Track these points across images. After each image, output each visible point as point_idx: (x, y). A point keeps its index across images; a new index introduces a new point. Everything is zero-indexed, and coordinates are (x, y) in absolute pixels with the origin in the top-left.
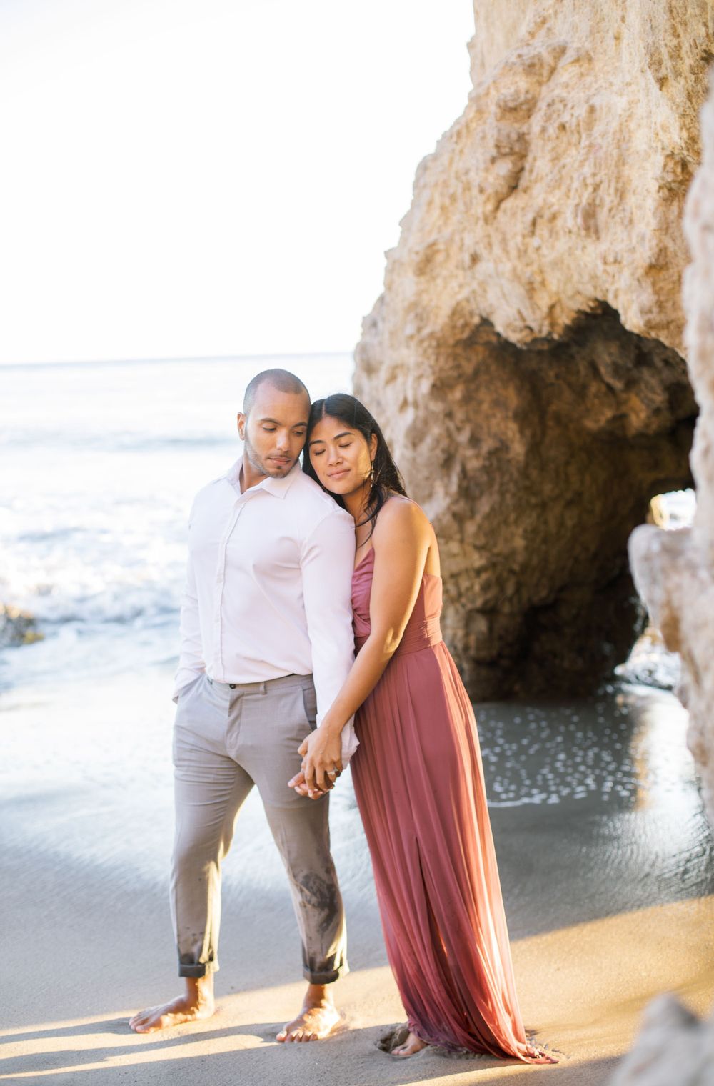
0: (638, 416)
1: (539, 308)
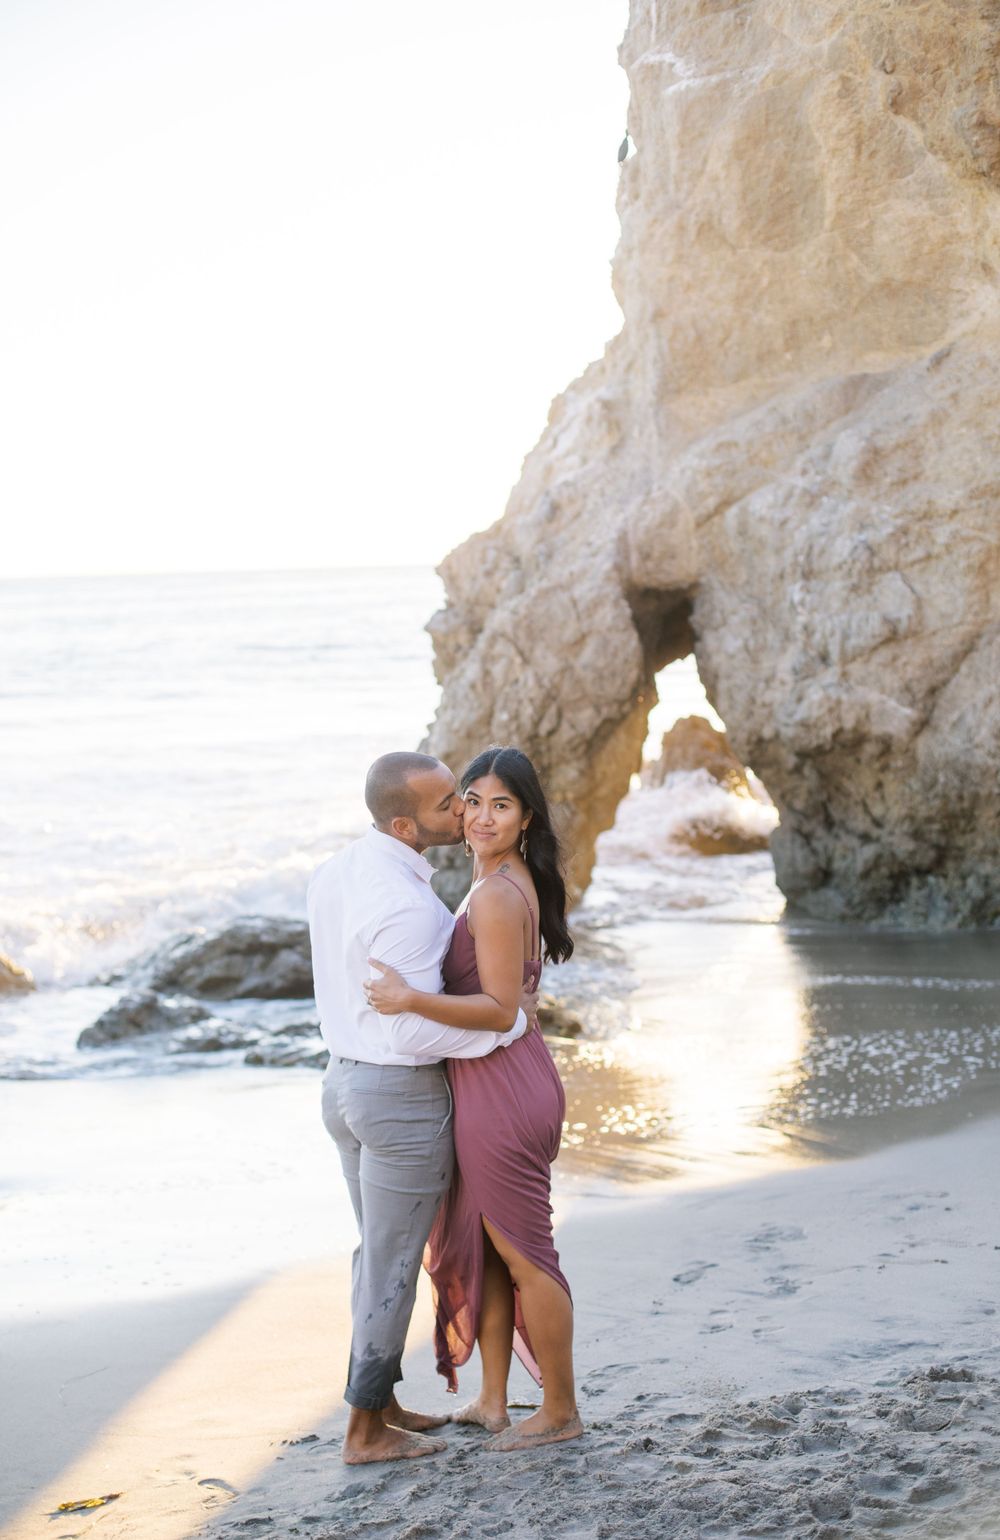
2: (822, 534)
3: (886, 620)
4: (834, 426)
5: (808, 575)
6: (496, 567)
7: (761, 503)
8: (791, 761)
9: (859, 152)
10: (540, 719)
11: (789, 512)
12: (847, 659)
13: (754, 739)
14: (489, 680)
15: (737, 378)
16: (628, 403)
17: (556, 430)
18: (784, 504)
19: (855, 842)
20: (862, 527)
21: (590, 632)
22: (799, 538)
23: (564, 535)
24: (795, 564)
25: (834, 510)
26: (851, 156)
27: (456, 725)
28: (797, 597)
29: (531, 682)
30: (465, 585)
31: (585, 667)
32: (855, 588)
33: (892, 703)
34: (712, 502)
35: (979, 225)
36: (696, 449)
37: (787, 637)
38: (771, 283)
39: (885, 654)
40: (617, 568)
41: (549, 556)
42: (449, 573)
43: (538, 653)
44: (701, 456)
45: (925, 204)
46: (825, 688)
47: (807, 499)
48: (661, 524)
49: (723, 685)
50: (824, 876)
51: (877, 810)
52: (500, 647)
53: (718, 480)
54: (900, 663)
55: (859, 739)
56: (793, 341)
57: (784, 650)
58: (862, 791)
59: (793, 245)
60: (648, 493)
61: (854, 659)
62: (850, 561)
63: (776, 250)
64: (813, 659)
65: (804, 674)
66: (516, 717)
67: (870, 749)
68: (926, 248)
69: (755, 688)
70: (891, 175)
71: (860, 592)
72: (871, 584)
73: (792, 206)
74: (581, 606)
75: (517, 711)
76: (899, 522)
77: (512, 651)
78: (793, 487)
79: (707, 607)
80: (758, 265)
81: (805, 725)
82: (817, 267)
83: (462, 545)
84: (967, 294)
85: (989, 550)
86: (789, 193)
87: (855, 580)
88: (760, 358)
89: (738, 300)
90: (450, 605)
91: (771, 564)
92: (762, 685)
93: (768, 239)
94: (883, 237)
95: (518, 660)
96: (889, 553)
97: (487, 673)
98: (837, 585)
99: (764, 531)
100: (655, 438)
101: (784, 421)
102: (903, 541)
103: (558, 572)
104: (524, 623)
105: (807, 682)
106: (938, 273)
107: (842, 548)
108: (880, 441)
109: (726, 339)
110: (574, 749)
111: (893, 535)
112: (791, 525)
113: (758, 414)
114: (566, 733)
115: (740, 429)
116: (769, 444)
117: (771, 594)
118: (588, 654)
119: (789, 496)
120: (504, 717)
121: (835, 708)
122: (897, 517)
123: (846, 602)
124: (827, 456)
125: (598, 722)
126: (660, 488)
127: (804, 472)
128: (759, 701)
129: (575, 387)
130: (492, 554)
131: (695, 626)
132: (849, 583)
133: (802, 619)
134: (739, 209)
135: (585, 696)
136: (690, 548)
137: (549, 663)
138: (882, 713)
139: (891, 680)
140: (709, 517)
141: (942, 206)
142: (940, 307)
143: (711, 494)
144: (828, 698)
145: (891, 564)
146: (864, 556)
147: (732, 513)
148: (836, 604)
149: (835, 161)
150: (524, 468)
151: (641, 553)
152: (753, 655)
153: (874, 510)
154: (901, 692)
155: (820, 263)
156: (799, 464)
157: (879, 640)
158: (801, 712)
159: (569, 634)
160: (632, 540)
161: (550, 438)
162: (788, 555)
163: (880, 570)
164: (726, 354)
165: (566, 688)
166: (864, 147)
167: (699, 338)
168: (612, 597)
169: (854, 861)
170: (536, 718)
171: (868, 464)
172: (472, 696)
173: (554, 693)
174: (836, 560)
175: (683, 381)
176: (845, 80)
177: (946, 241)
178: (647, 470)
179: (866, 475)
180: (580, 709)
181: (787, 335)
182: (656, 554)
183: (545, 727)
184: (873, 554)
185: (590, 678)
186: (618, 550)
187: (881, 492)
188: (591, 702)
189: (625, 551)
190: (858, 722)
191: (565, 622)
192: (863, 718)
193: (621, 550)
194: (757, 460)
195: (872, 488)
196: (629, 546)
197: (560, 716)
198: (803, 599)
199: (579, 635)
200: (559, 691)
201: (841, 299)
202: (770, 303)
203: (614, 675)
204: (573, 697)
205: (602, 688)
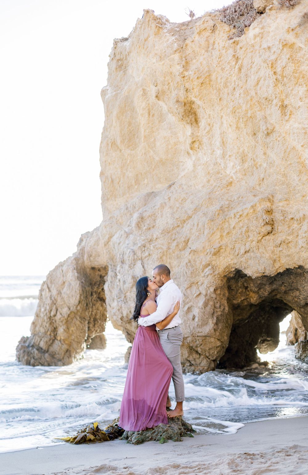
0: (253, 299)
1: (275, 267)
2: (126, 247)
9: (149, 115)
10: (51, 311)
11: (121, 240)
15: (123, 195)
18: (121, 237)
20: (134, 245)
21: (66, 281)
22: (122, 249)
24: (120, 258)
26: (147, 116)
29: (49, 298)
31: (64, 293)
32: (130, 266)
34: (107, 237)
35: (185, 138)
38: (130, 162)
43: (52, 288)
45: (169, 132)
47: (126, 235)
48: (94, 245)
53: (108, 229)
56: (137, 182)
59: (136, 148)
61: (127, 292)
62: (128, 256)
63: (131, 150)
64: (121, 291)
66: (46, 310)
68: (170, 147)
70: (159, 122)
72: (134, 265)
73: (134, 135)
74: (64, 272)
75: (46, 308)
76: (144, 242)
77: (47, 287)
80: (127, 155)
82: (142, 155)
84: (184, 163)
85: (164, 252)
86: (133, 130)
87: (130, 263)
88: (129, 188)
93: (129, 146)
94: (158, 144)
95: (48, 290)
96: (139, 254)
102: (143, 249)
104: (50, 278)
106: (175, 155)
108: (144, 214)
109: (120, 181)
110: (62, 322)
111: (140, 247)
112: (121, 244)
114: (58, 316)
116: (122, 217)
118: (65, 288)
120: (43, 310)
121: (120, 309)
123: (128, 271)
125: (69, 312)
126: (96, 233)
134: (120, 136)
135: (65, 303)
137: (55, 291)
140: (107, 242)
141: (174, 132)
142: (177, 168)
143: (106, 234)
145: (140, 258)
146: (132, 254)
147: (111, 241)
149: (143, 118)
151: (88, 254)
153: (139, 239)
155: (142, 154)
159: (61, 282)
160: (86, 250)
162: (119, 254)
163: (137, 260)
164: (120, 187)
165: (59, 300)
166: (151, 113)
167: (112, 181)
168: (72, 269)
170: (49, 311)
171: (139, 222)
173: (55, 302)
175: (109, 196)
176: (144, 90)
177: (176, 144)
179: (138, 226)
180: (63, 308)
181: (135, 179)
182: (93, 255)
183: (52, 313)
184: (135, 254)
185: (66, 297)
186: (79, 253)
187: (142, 232)
188: (67, 305)
189: (82, 253)
190: (127, 314)
191: (60, 278)
192: (129, 313)
193: (81, 253)
194: (118, 222)
195: (140, 231)
196: (84, 252)
197: (57, 310)
198: (120, 270)
199: (63, 282)
200: (57, 301)
201: (149, 166)
202: (130, 168)
203: (72, 296)
204: (61, 303)
205: (70, 301)
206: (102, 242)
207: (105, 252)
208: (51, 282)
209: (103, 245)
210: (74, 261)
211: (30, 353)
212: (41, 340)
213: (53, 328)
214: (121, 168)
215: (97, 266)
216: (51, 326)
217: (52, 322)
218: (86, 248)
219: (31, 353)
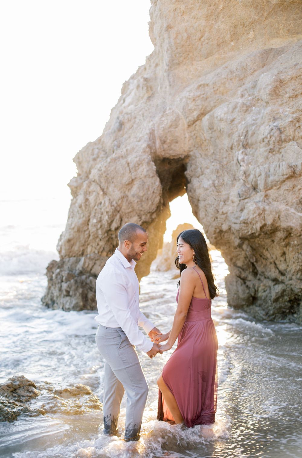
2: (253, 125)
3: (290, 167)
4: (256, 73)
5: (245, 146)
6: (98, 157)
7: (220, 112)
8: (237, 242)
10: (112, 222)
11: (235, 115)
12: (267, 188)
13: (218, 230)
14: (87, 203)
15: (207, 56)
16: (156, 79)
17: (124, 96)
18: (232, 112)
19: (271, 283)
20: (275, 119)
21: (136, 178)
22: (241, 128)
23: (126, 136)
24: (239, 140)
25: (259, 113)
27: (73, 225)
28: (240, 158)
29: (107, 204)
30: (85, 165)
31: (133, 196)
32: (271, 151)
33: (292, 210)
34: (195, 114)
36: (188, 89)
37: (235, 179)
38: (224, 8)
39: (289, 184)
40: (149, 146)
41: (119, 147)
42: (78, 160)
43: (111, 189)
44: (190, 91)
46: (256, 203)
47: (245, 108)
48: (171, 126)
49: (201, 204)
50: (253, 299)
51: (282, 267)
52: (93, 187)
53: (199, 102)
54: (296, 189)
55: (275, 230)
56: (235, 36)
57: (233, 185)
58: (274, 257)
60: (164, 112)
61: (272, 188)
62: (269, 136)
64: (249, 189)
65: (244, 197)
66: (100, 221)
67: (280, 235)
69: (219, 205)
71: (274, 153)
74: (131, 165)
75: (101, 218)
76: (295, 115)
77: (99, 188)
78: (237, 103)
79: (193, 166)
81: (245, 223)
83: (83, 148)
87: (271, 146)
88: (218, 45)
89: (208, 17)
90: (79, 175)
91: (226, 142)
92: (222, 203)
95: (101, 193)
96: (290, 132)
97: (87, 200)
98: (262, 150)
99: (222, 125)
100: (168, 87)
101: (231, 72)
102: (297, 125)
103: (122, 151)
104: (104, 175)
105: (246, 201)
107: (264, 130)
108: (282, 77)
109: (202, 37)
111: (291, 122)
112: (236, 122)
113: (219, 70)
115: (210, 78)
116: (224, 83)
117: (226, 158)
118: (135, 189)
119: (235, 108)
120: (95, 221)
121: (262, 213)
122: (293, 113)
123: (267, 158)
124: (254, 87)
126: (170, 109)
127: (242, 96)
128: (220, 211)
129: (133, 78)
130: (96, 151)
131: (188, 176)
132: (268, 148)
133: (243, 168)
135: (133, 210)
136: (186, 138)
137: (116, 194)
138: (287, 216)
139: (292, 198)
140: (194, 122)
143: (195, 110)
144: (258, 208)
145: (291, 137)
146: (277, 133)
147: (206, 118)
148: (261, 160)
150: (111, 115)
151: (161, 140)
152: (217, 188)
153: (281, 111)
154: (297, 204)
156: (239, 92)
157: (286, 177)
158: (244, 216)
159: (126, 179)
160: (156, 134)
161: (122, 100)
162: (235, 136)
163: (285, 141)
164: (202, 45)
165: (124, 206)
167: (189, 37)
168: (147, 160)
169: (270, 293)
170: (109, 222)
171: (277, 87)
172: (80, 212)
173: (118, 209)
174: (261, 137)
175: (181, 59)
178: (164, 102)
179: (276, 93)
180: (131, 217)
181: (232, 33)
182: (168, 141)
183: (114, 226)
184: (281, 133)
185: (136, 201)
186: (150, 138)
187: (284, 101)
188: (137, 213)
189: (153, 139)
190: (274, 221)
191: (123, 174)
192: (277, 218)
193: (151, 138)
194: (218, 91)
195: (279, 100)
196: (155, 137)
197: (121, 220)
198: (243, 158)
199: (131, 180)
200: (121, 208)
201: (258, 13)
202: (223, 18)
203: (148, 199)
204: (127, 211)
205: (142, 206)
206: (183, 123)
207: (187, 135)
208: (107, 181)
209: (186, 126)
210: (148, 150)
211: (84, 283)
212: (95, 263)
213: (112, 246)
214: (207, 16)
215: (173, 156)
216: (109, 244)
217: (110, 237)
218: (156, 132)
219: (86, 284)
